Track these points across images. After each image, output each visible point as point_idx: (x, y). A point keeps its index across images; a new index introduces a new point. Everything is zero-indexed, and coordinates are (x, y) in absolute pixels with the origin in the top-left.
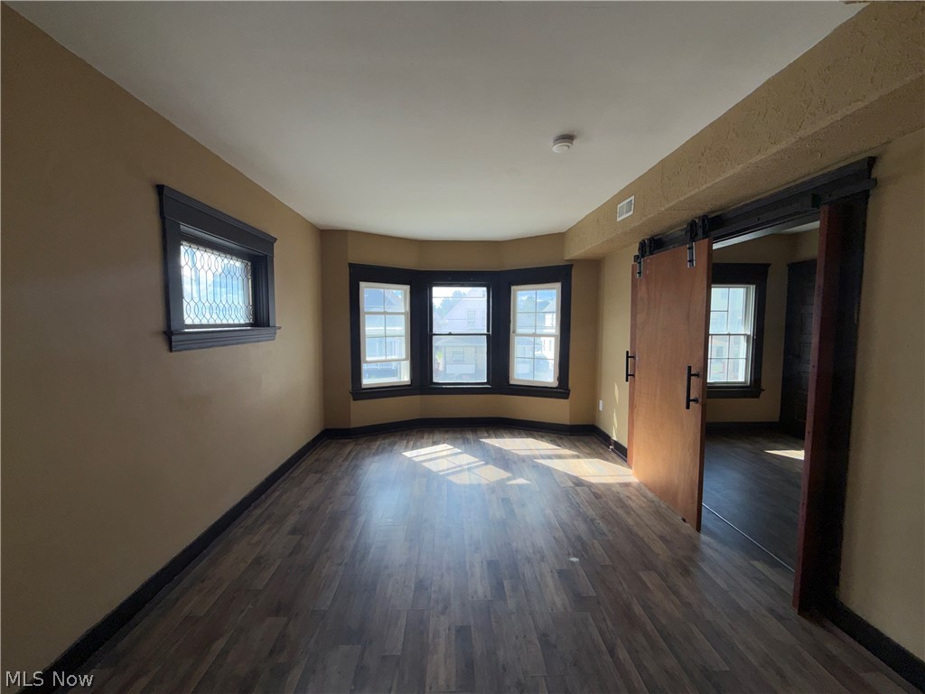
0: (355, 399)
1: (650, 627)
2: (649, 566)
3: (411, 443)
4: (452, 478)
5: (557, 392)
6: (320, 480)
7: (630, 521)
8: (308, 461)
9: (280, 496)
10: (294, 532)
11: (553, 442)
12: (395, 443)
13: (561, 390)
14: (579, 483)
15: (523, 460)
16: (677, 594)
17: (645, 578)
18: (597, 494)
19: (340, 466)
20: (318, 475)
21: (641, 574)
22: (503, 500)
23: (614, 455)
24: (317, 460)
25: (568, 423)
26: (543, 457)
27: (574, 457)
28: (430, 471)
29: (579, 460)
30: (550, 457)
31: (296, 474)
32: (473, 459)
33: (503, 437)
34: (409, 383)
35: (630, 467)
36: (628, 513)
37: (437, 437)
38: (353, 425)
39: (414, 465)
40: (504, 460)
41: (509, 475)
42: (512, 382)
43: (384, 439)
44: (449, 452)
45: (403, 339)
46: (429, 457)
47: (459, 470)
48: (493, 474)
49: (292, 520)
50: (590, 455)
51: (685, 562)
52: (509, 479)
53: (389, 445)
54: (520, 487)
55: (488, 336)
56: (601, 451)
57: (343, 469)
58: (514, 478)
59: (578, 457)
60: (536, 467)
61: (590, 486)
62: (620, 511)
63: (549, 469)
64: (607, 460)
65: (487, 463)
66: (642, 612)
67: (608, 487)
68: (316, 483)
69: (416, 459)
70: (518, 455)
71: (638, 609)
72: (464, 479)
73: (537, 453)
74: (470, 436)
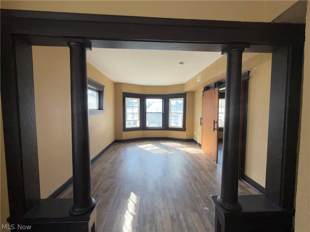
0: (124, 131)
1: (200, 181)
2: (202, 170)
3: (140, 144)
4: (152, 152)
5: (182, 130)
6: (116, 152)
7: (200, 161)
8: (111, 148)
9: (106, 155)
10: (111, 163)
11: (181, 144)
12: (136, 144)
13: (184, 129)
14: (187, 153)
15: (172, 148)
16: (208, 175)
17: (201, 172)
18: (192, 156)
19: (121, 149)
20: (115, 151)
21: (200, 172)
22: (166, 157)
23: (198, 147)
24: (114, 148)
25: (185, 138)
26: (178, 147)
27: (186, 147)
28: (146, 150)
29: (188, 148)
30: (180, 147)
31: (109, 151)
32: (158, 148)
33: (166, 142)
34: (139, 127)
35: (202, 149)
36: (199, 160)
37: (148, 142)
38: (123, 139)
39: (141, 149)
40: (167, 148)
41: (168, 151)
42: (169, 127)
43: (132, 143)
44: (151, 146)
45: (138, 114)
46: (145, 147)
47: (155, 150)
48: (164, 151)
49: (110, 161)
50: (191, 147)
51: (212, 169)
52: (168, 152)
53: (134, 144)
54: (171, 154)
55: (162, 113)
56: (195, 146)
57: (122, 150)
58: (169, 152)
59: (188, 147)
60: (176, 149)
61: (190, 154)
62: (198, 159)
63: (179, 150)
64: (196, 148)
65: (162, 148)
66: (199, 178)
67: (195, 154)
68: (115, 153)
69: (142, 148)
70: (171, 147)
71: (198, 178)
72: (156, 152)
73: (176, 146)
74: (157, 142)
